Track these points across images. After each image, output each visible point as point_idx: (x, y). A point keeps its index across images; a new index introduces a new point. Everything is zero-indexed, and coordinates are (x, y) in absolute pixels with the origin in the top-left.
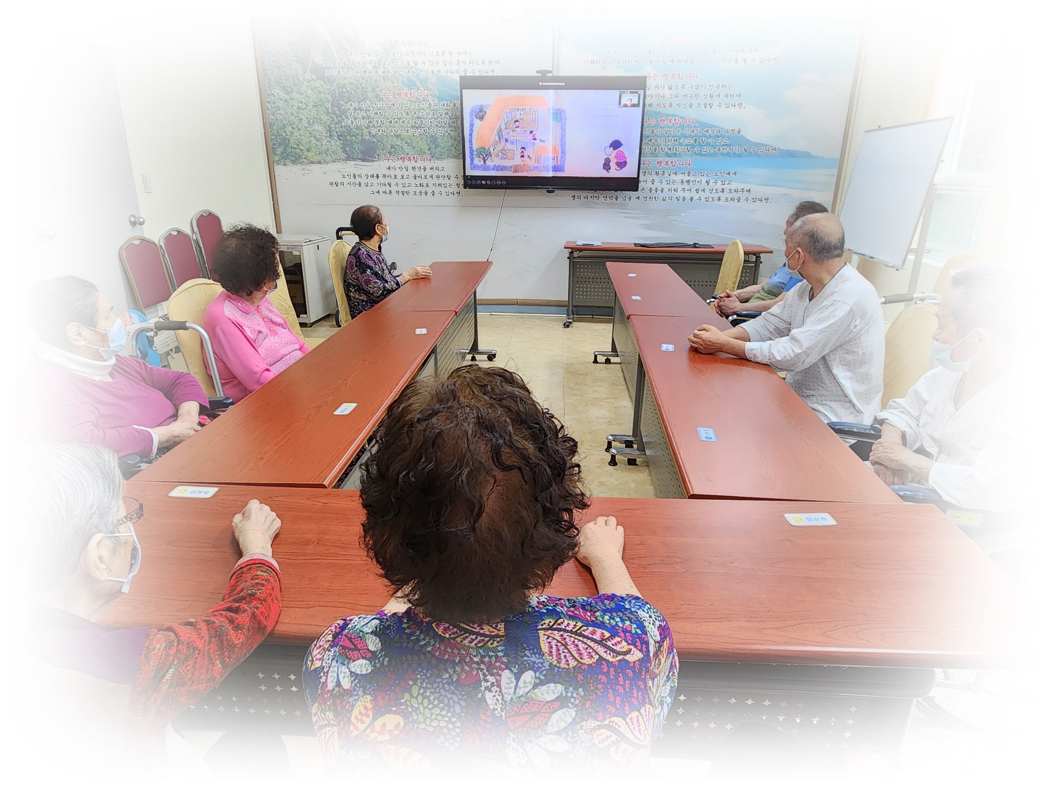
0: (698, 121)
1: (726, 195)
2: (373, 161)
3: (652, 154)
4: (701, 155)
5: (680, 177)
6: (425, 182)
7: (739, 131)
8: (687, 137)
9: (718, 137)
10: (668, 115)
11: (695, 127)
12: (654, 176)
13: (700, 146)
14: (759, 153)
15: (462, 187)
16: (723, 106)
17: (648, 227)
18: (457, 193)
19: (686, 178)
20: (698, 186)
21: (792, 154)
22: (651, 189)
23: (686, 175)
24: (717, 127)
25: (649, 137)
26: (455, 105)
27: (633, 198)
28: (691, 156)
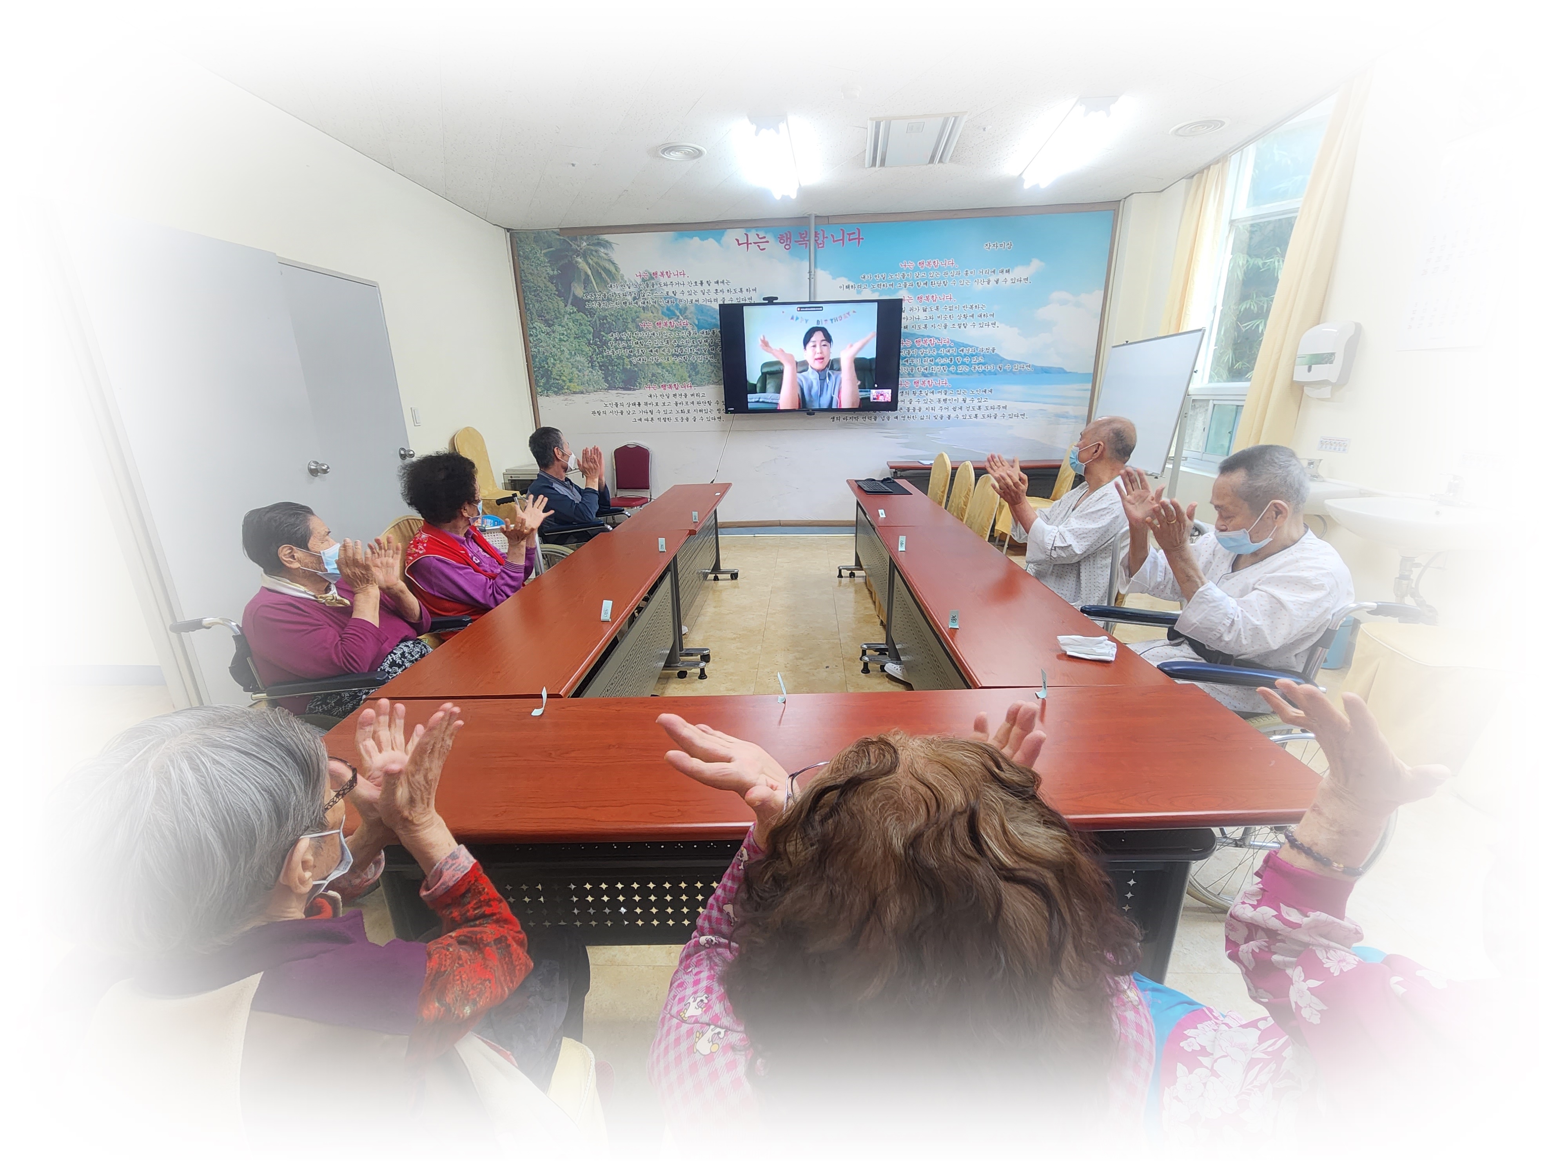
0: (952, 341)
1: (983, 412)
2: (634, 390)
3: (909, 374)
4: (957, 374)
5: (937, 396)
6: (686, 409)
7: (994, 350)
8: (942, 357)
9: (974, 356)
10: (923, 336)
11: (950, 347)
12: (912, 396)
13: (957, 365)
14: (1014, 370)
15: (723, 412)
16: (977, 326)
17: (907, 446)
18: (718, 418)
19: (943, 397)
20: (954, 404)
21: (1046, 371)
22: (908, 408)
23: (943, 393)
24: (973, 346)
25: (905, 358)
26: (714, 333)
27: (892, 418)
28: (947, 375)
